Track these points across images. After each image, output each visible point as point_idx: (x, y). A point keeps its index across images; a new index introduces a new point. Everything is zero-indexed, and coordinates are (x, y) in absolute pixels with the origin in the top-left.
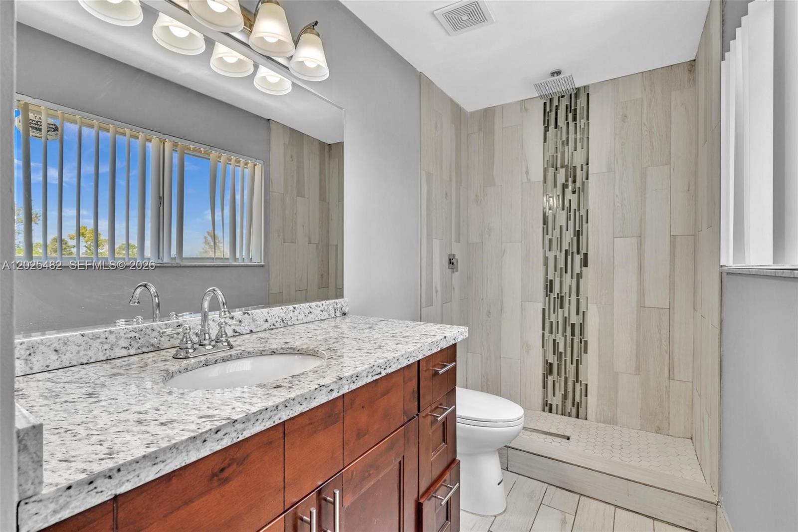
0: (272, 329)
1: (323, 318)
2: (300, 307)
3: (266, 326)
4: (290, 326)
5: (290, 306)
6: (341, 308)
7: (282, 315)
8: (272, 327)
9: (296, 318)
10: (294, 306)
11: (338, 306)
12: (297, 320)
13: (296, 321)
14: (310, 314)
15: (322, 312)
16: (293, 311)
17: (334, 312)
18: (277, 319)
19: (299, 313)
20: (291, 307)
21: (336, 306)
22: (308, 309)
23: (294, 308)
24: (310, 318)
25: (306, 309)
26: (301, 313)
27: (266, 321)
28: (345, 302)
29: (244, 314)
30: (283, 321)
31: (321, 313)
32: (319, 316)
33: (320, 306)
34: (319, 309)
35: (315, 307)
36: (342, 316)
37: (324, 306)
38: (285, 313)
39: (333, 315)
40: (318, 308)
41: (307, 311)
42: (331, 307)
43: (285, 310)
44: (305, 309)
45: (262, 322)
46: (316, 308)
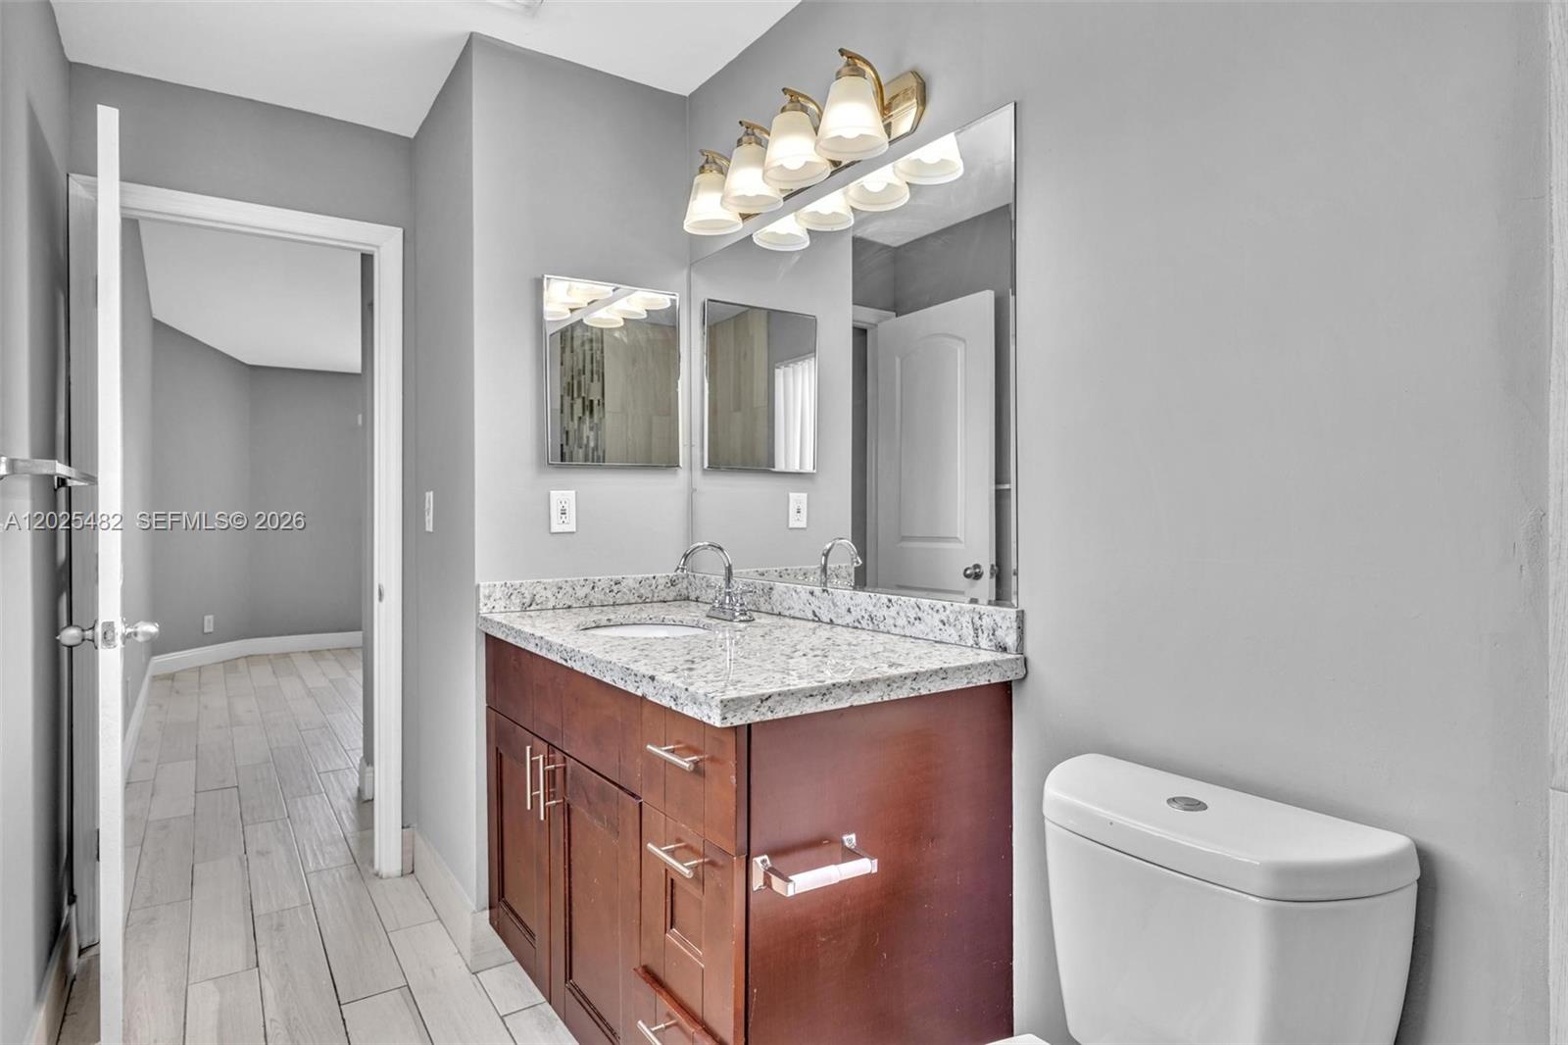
0: (856, 628)
1: (945, 637)
2: (900, 602)
3: (849, 619)
4: (883, 632)
5: (883, 596)
6: (994, 631)
7: (870, 608)
8: (856, 624)
9: (892, 622)
10: (890, 596)
11: (984, 623)
12: (895, 626)
13: (893, 627)
14: (918, 621)
15: (944, 624)
16: (888, 607)
17: (972, 633)
18: (863, 613)
19: (898, 613)
20: (884, 598)
21: (978, 623)
22: (914, 608)
23: (890, 601)
24: (918, 629)
25: (911, 609)
26: (902, 614)
27: (849, 611)
28: (1003, 618)
29: (824, 591)
30: (872, 619)
31: (941, 626)
32: (936, 630)
33: (938, 611)
34: (937, 617)
35: (927, 608)
36: (997, 651)
37: (948, 612)
38: (874, 606)
39: (970, 642)
40: (935, 614)
41: (912, 615)
42: (965, 620)
43: (874, 601)
44: (907, 606)
45: (843, 610)
46: (930, 611)
